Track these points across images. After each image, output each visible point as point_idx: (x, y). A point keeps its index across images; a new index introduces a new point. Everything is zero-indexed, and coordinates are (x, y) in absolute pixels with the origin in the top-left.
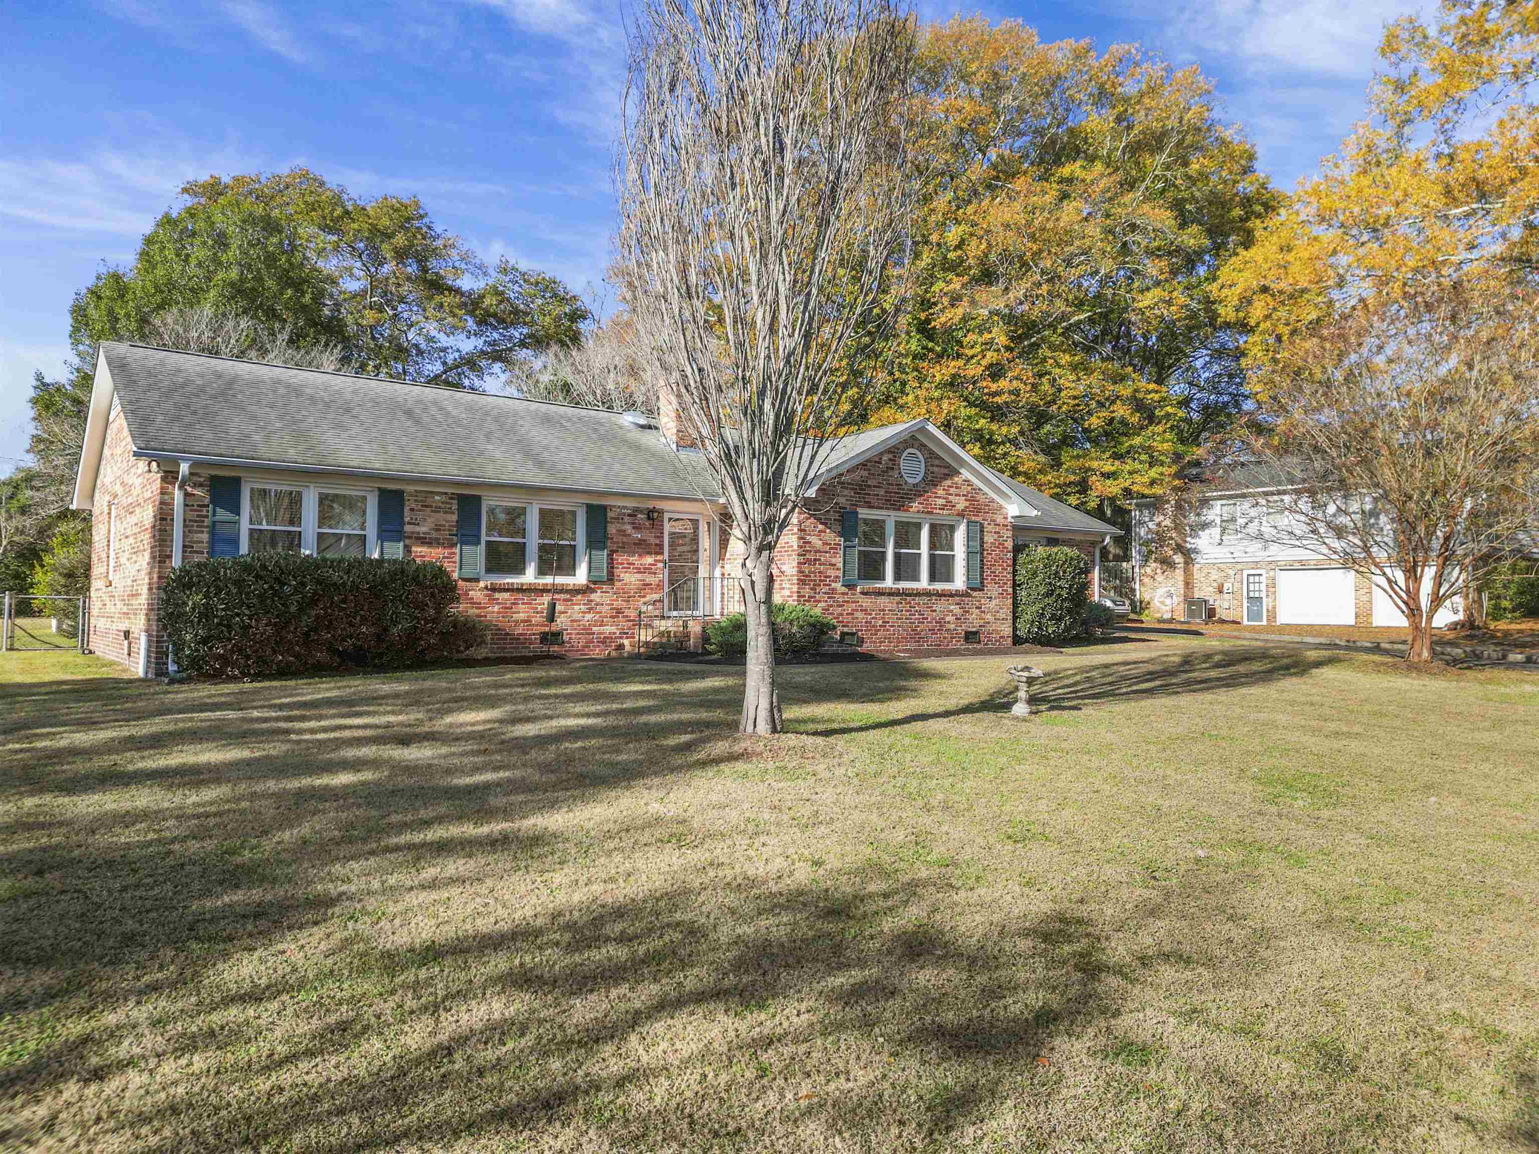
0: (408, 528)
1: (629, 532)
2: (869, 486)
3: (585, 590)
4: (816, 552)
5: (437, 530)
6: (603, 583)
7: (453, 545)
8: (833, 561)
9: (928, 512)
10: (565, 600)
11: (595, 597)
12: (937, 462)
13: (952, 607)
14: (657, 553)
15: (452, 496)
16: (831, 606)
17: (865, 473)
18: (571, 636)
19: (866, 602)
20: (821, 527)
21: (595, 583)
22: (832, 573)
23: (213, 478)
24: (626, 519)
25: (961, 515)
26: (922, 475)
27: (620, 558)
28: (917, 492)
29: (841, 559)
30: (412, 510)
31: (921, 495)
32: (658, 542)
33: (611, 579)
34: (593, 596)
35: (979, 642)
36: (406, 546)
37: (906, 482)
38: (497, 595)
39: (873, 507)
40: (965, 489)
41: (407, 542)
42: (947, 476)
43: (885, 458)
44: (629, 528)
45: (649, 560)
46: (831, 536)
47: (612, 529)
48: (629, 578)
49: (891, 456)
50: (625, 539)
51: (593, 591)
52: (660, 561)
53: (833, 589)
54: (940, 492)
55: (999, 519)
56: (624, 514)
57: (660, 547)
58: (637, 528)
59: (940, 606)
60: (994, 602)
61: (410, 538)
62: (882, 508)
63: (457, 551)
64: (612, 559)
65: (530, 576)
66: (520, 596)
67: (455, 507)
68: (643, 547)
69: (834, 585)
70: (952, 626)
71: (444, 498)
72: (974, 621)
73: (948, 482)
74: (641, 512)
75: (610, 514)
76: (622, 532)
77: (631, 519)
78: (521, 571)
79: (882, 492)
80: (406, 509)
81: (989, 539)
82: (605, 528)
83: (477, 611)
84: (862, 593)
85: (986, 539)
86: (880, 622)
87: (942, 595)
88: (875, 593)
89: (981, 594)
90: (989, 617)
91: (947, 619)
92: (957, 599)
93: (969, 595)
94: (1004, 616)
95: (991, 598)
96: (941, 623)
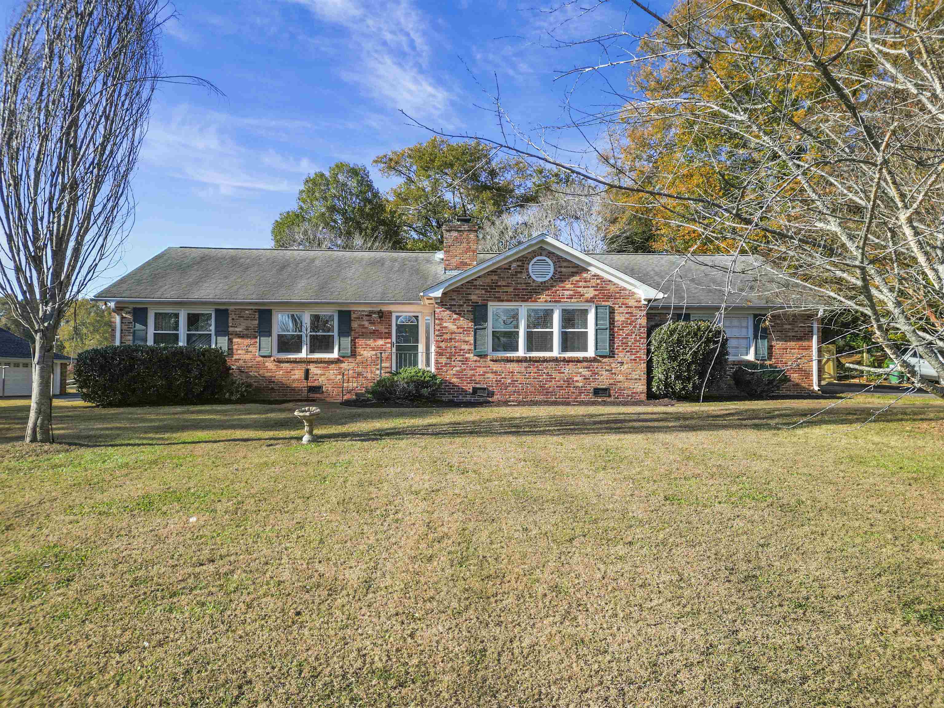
0: (231, 329)
1: (366, 326)
2: (500, 286)
3: (337, 361)
4: (452, 333)
5: (247, 330)
6: (348, 357)
7: (256, 337)
8: (467, 339)
9: (556, 301)
10: (324, 368)
11: (344, 365)
12: (565, 264)
13: (581, 370)
14: (387, 338)
15: (256, 311)
16: (465, 370)
17: (496, 277)
18: (327, 387)
19: (496, 367)
20: (455, 316)
21: (344, 357)
22: (466, 347)
23: (134, 309)
24: (365, 318)
25: (591, 300)
26: (550, 275)
27: (361, 342)
28: (544, 287)
29: (473, 338)
30: (233, 319)
31: (548, 289)
32: (387, 331)
33: (354, 354)
34: (343, 365)
35: (610, 396)
36: (229, 339)
37: (534, 281)
38: (282, 365)
39: (503, 301)
40: (594, 282)
41: (230, 337)
42: (573, 274)
43: (514, 265)
44: (366, 324)
45: (380, 342)
46: (464, 323)
47: (355, 325)
48: (366, 354)
49: (519, 263)
50: (364, 330)
51: (342, 362)
52: (388, 343)
53: (466, 358)
54: (568, 286)
55: (632, 303)
56: (363, 315)
57: (388, 335)
58: (372, 323)
59: (568, 369)
60: (626, 366)
61: (232, 334)
62: (511, 301)
63: (258, 340)
64: (355, 343)
65: (303, 354)
66: (295, 365)
67: (257, 316)
68: (376, 335)
69: (467, 355)
70: (580, 384)
71: (251, 312)
72: (603, 380)
73: (577, 278)
74: (375, 313)
75: (353, 316)
76: (363, 326)
77: (368, 318)
78: (299, 350)
79: (510, 289)
80: (230, 319)
81: (619, 318)
82: (350, 325)
83: (270, 374)
84: (493, 361)
85: (617, 318)
86: (509, 381)
87: (572, 361)
88: (509, 360)
89: (611, 360)
90: (620, 378)
91: (575, 379)
92: (585, 364)
93: (599, 361)
94: (637, 377)
95: (622, 363)
96: (569, 382)
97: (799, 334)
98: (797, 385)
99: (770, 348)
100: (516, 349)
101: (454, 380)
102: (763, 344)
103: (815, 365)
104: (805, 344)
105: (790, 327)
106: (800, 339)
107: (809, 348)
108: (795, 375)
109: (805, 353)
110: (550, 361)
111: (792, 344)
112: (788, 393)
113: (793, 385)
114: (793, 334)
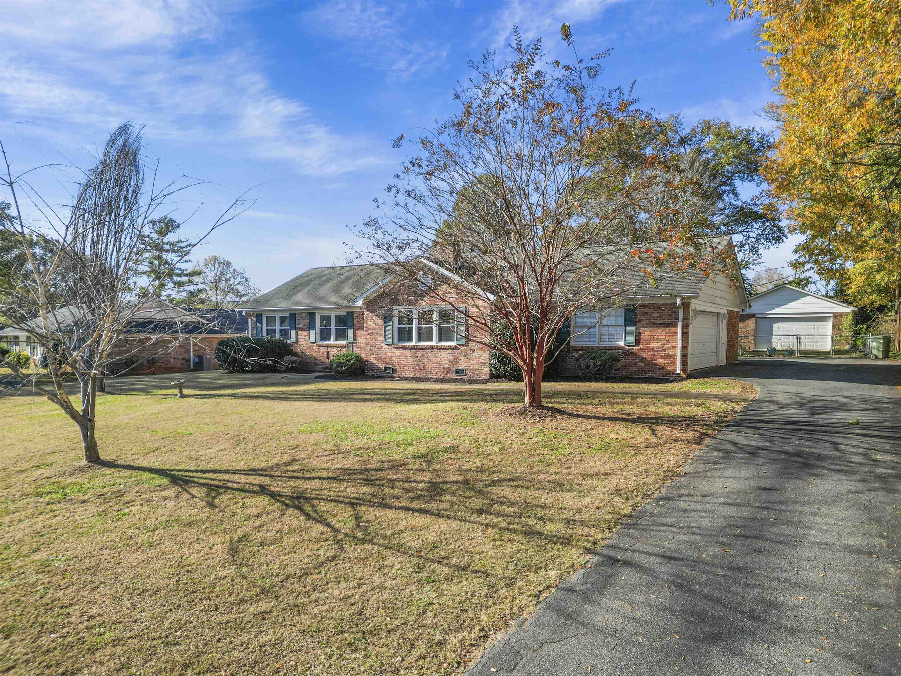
0: (297, 326)
1: (361, 322)
4: (373, 330)
5: (304, 326)
6: (352, 343)
7: (308, 331)
8: (380, 333)
10: (340, 350)
12: (438, 276)
13: (447, 355)
16: (380, 354)
17: (398, 289)
19: (398, 352)
22: (380, 339)
24: (360, 316)
26: (429, 285)
29: (384, 332)
33: (355, 341)
35: (465, 375)
36: (297, 332)
37: (420, 290)
38: (319, 348)
40: (456, 289)
42: (443, 284)
44: (361, 320)
46: (379, 321)
47: (355, 321)
50: (359, 325)
53: (381, 346)
54: (440, 292)
55: (480, 304)
59: (439, 355)
60: (476, 353)
61: (298, 329)
63: (309, 333)
64: (356, 333)
65: (331, 342)
66: (326, 349)
69: (381, 344)
70: (447, 366)
72: (462, 363)
75: (355, 315)
76: (358, 322)
77: (362, 316)
78: (329, 339)
81: (472, 316)
82: (353, 321)
83: (313, 354)
84: (397, 348)
86: (405, 363)
87: (443, 349)
88: (404, 348)
89: (467, 348)
90: (473, 362)
91: (444, 362)
92: (450, 351)
93: (459, 349)
94: (483, 361)
95: (474, 351)
96: (440, 363)
97: (667, 321)
98: (663, 368)
99: (638, 335)
100: (410, 340)
101: (374, 361)
102: (632, 331)
103: (679, 350)
104: (672, 330)
105: (657, 315)
106: (667, 326)
107: (674, 335)
108: (661, 360)
109: (670, 338)
110: (428, 349)
111: (660, 330)
112: (654, 376)
113: (659, 369)
114: (661, 322)
